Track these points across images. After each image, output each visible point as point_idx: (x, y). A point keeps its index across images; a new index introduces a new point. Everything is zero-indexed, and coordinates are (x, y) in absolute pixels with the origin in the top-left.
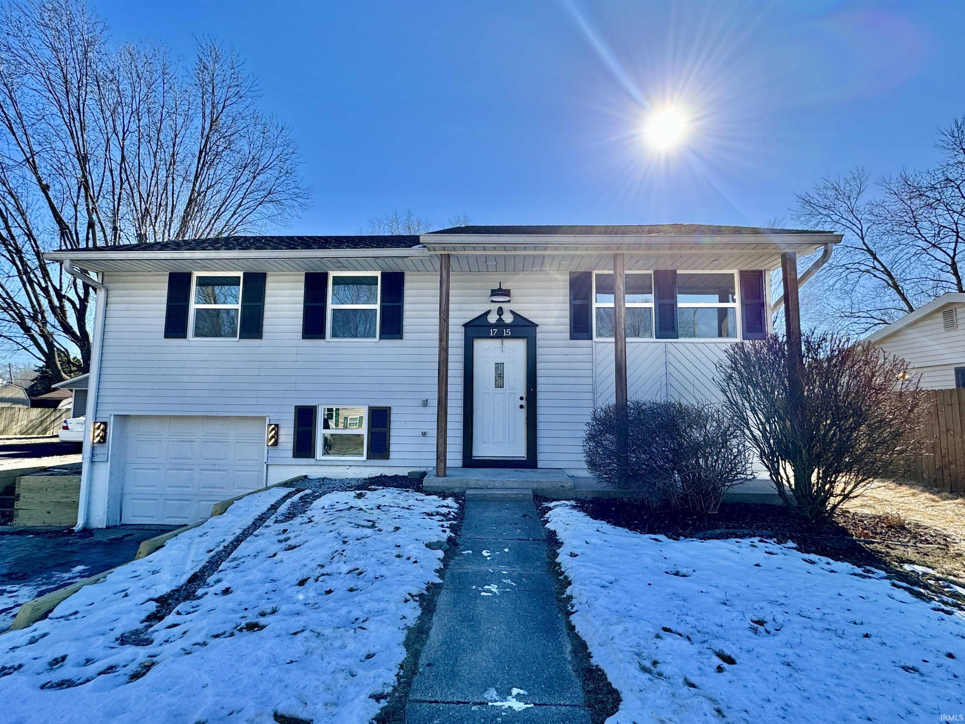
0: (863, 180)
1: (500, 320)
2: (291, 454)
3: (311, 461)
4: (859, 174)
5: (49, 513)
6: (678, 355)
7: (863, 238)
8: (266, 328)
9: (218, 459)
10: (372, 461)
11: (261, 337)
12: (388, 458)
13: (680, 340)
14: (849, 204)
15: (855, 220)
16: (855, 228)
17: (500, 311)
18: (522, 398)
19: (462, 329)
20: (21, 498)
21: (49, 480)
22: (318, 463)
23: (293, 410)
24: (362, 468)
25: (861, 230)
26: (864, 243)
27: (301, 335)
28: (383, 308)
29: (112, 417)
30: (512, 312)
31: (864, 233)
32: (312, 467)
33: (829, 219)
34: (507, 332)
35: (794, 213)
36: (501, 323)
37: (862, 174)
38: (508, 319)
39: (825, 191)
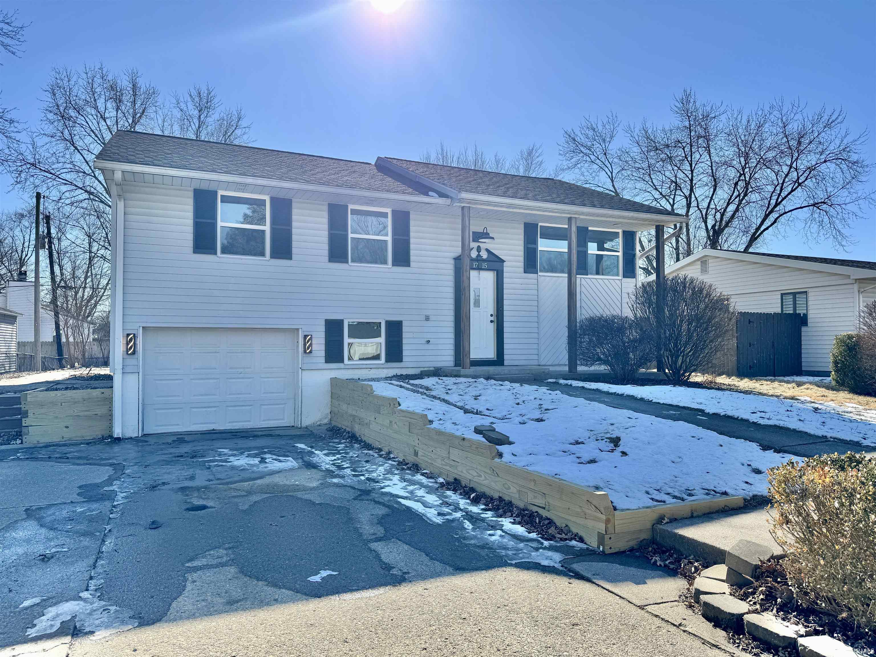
0: (616, 125)
1: (479, 256)
2: (323, 360)
3: (341, 365)
4: (613, 119)
5: (67, 427)
6: (587, 286)
7: (612, 181)
8: (294, 251)
9: (244, 368)
10: (389, 364)
11: (290, 258)
12: (401, 361)
13: (589, 276)
14: (604, 146)
15: (607, 161)
16: (607, 170)
17: (479, 249)
18: (492, 315)
19: (452, 262)
20: (30, 414)
21: (63, 395)
22: (347, 367)
23: (323, 323)
24: (380, 370)
25: (612, 173)
26: (613, 186)
27: (327, 258)
28: (394, 241)
29: (141, 328)
30: (487, 250)
31: (614, 176)
32: (340, 371)
33: (588, 159)
34: (485, 265)
35: (561, 148)
36: (479, 258)
37: (615, 119)
38: (484, 255)
39: (587, 132)
